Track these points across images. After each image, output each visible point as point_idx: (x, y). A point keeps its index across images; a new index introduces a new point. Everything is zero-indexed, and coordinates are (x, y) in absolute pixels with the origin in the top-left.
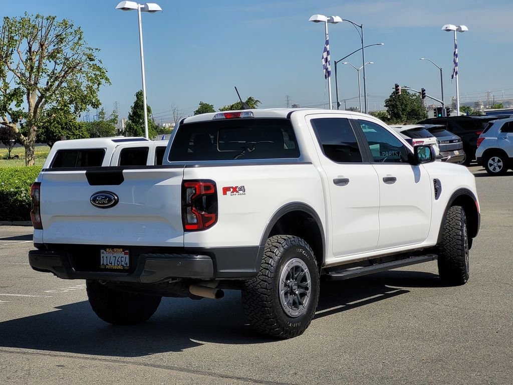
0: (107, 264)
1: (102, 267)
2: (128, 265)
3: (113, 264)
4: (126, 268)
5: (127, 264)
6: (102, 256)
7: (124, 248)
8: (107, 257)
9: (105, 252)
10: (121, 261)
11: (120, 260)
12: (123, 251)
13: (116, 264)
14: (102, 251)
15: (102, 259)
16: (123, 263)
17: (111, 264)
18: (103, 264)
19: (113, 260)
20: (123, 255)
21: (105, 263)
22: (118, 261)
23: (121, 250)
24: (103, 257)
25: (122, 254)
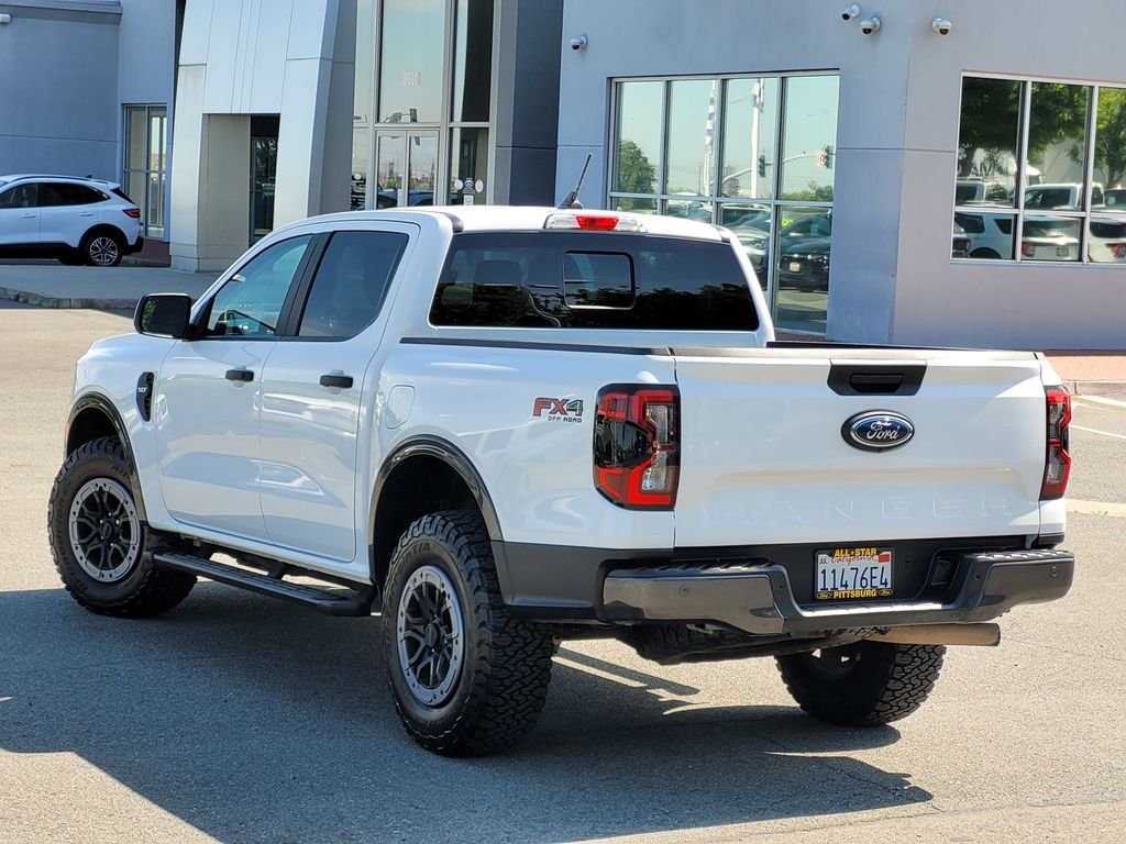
0: (835, 589)
1: (824, 596)
2: (889, 586)
3: (850, 587)
4: (885, 593)
5: (886, 584)
6: (820, 571)
7: (880, 546)
8: (834, 571)
9: (828, 559)
10: (872, 578)
11: (867, 575)
12: (878, 553)
13: (858, 587)
14: (821, 557)
15: (820, 576)
16: (876, 583)
17: (846, 586)
18: (824, 589)
19: (849, 577)
20: (876, 564)
21: (829, 586)
22: (863, 578)
23: (874, 550)
24: (824, 572)
25: (874, 561)
